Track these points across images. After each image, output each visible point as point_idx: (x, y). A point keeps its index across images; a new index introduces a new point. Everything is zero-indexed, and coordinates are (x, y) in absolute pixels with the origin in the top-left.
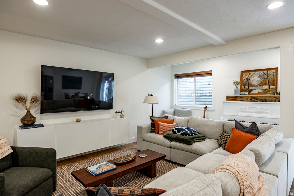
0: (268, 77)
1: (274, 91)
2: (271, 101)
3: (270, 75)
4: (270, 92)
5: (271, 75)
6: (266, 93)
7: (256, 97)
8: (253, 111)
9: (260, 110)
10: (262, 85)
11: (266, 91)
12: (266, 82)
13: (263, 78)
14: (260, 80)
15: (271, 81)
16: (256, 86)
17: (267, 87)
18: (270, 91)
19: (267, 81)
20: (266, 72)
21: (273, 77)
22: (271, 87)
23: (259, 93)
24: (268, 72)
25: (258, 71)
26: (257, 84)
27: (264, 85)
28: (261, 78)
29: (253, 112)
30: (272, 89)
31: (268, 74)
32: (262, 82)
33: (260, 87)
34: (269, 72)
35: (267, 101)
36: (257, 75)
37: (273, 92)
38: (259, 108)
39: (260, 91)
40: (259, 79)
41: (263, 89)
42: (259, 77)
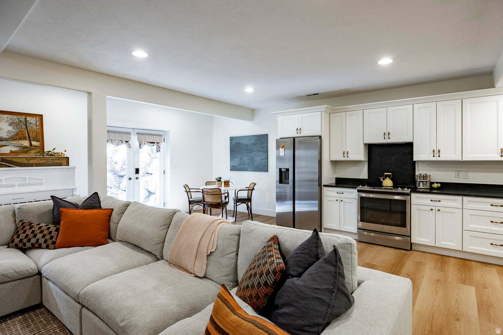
0: (26, 127)
1: (39, 149)
2: (37, 165)
3: (30, 124)
4: (32, 152)
5: (32, 125)
6: (26, 152)
7: (10, 159)
8: (16, 184)
9: (27, 182)
10: (17, 139)
11: (25, 150)
12: (24, 134)
13: (18, 127)
14: (13, 130)
15: (32, 135)
16: (6, 140)
17: (26, 143)
18: (32, 149)
19: (27, 134)
20: (22, 118)
21: (35, 128)
22: (34, 143)
23: (12, 152)
24: (26, 118)
25: (8, 114)
26: (7, 137)
27: (20, 139)
28: (16, 128)
29: (16, 186)
30: (35, 146)
31: (26, 121)
32: (16, 135)
33: (13, 142)
34: (28, 119)
35: (31, 165)
36: (5, 121)
37: (37, 151)
38: (26, 178)
39: (14, 149)
40: (10, 128)
41: (20, 146)
42: (10, 125)
